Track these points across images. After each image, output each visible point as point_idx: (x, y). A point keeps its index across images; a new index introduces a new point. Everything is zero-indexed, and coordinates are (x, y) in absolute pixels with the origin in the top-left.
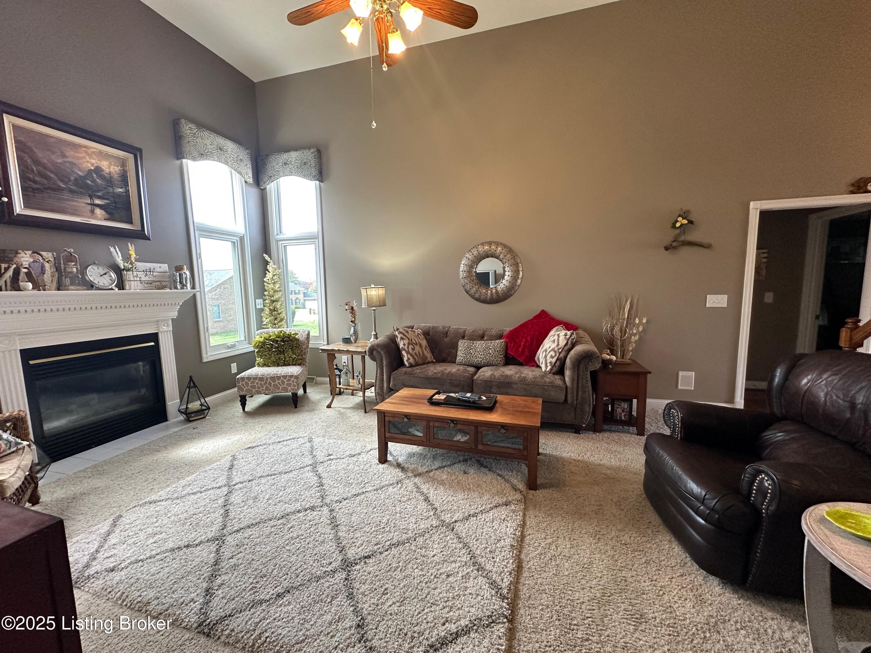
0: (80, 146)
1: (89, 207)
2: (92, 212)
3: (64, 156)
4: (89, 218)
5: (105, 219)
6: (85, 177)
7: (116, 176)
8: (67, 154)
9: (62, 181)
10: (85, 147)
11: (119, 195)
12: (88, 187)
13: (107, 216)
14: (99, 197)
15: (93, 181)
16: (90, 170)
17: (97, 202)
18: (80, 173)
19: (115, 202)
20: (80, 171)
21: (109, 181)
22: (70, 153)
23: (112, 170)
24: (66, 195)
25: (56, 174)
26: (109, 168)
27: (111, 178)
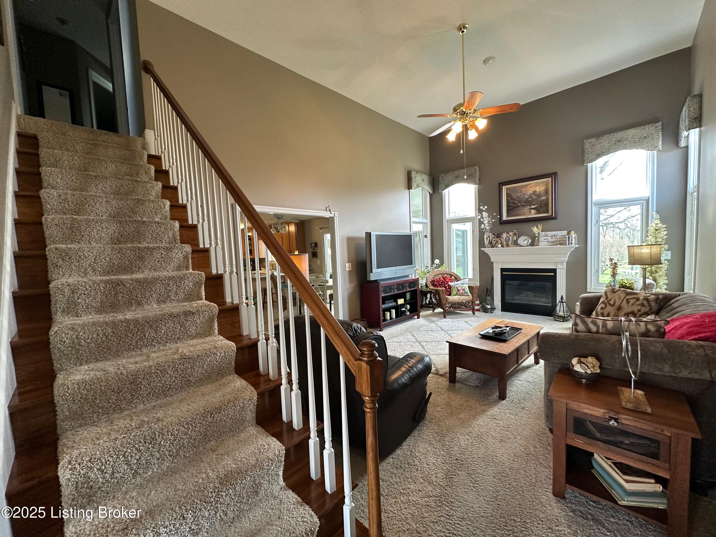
0: (528, 185)
1: (529, 210)
2: (530, 212)
3: (521, 192)
4: (529, 215)
5: (535, 214)
6: (528, 198)
7: (542, 192)
8: (523, 191)
9: (519, 203)
10: (530, 184)
11: (543, 201)
12: (529, 201)
13: (536, 212)
14: (534, 205)
15: (532, 198)
16: (531, 194)
17: (533, 207)
18: (527, 197)
19: (541, 205)
20: (527, 195)
21: (539, 196)
22: (524, 190)
23: (541, 190)
24: (521, 208)
25: (518, 201)
26: (540, 189)
27: (540, 193)
